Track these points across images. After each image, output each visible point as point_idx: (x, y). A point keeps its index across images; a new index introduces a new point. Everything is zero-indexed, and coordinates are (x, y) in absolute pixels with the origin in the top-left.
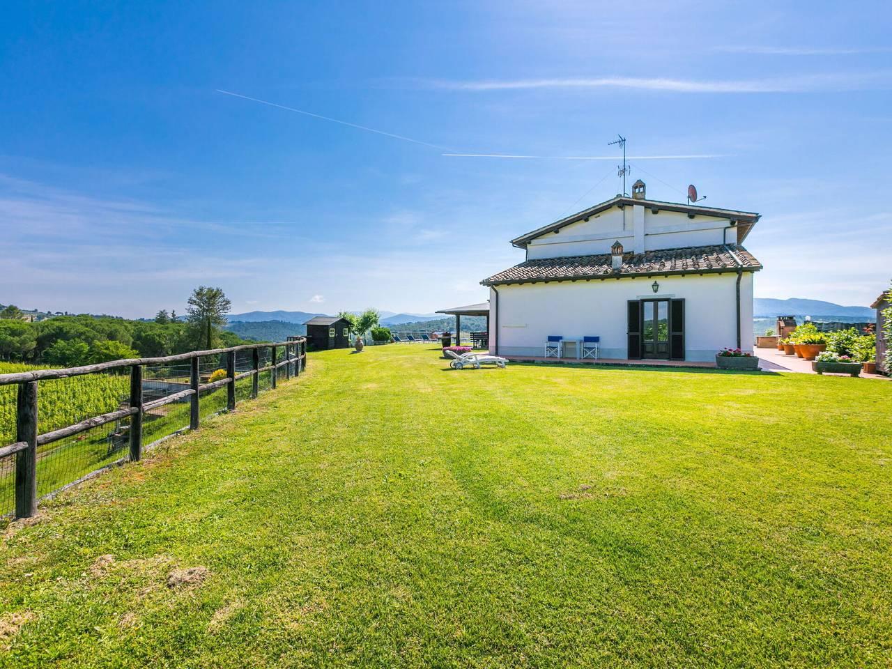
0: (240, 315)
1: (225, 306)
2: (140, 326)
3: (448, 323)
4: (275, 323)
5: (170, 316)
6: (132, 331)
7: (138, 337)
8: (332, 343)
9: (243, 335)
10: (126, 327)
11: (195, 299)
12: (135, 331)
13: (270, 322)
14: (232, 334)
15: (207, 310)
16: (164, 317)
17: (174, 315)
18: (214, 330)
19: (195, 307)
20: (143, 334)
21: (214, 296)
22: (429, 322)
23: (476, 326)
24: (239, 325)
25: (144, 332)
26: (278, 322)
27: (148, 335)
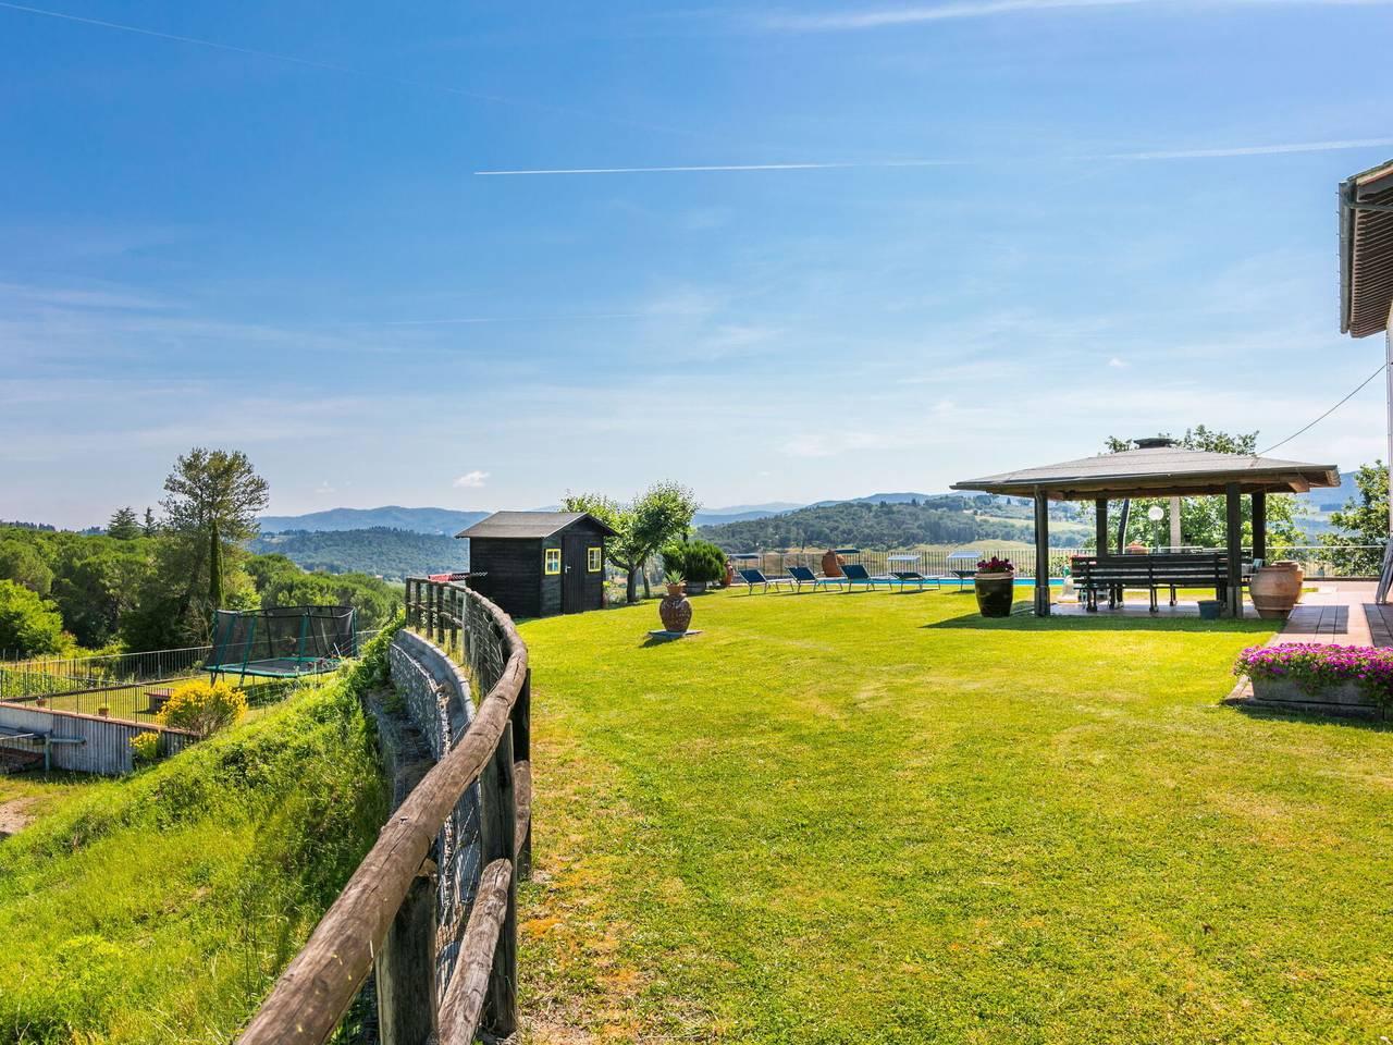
0: (304, 516)
1: (256, 494)
2: (70, 544)
3: (777, 527)
4: (382, 532)
5: (141, 521)
6: (54, 556)
7: (68, 570)
8: (551, 594)
9: (310, 561)
10: (40, 548)
11: (183, 479)
12: (59, 555)
13: (369, 531)
14: (280, 560)
15: (211, 505)
16: (128, 522)
17: (149, 520)
18: (228, 552)
19: (182, 499)
20: (78, 563)
21: (228, 470)
22: (730, 526)
23: (844, 532)
24: (301, 538)
25: (80, 559)
26: (384, 531)
27: (89, 564)
